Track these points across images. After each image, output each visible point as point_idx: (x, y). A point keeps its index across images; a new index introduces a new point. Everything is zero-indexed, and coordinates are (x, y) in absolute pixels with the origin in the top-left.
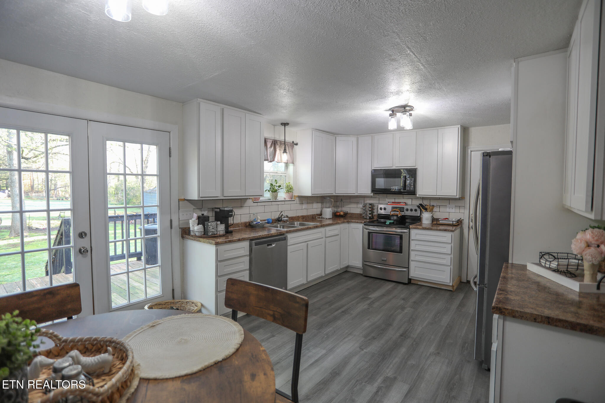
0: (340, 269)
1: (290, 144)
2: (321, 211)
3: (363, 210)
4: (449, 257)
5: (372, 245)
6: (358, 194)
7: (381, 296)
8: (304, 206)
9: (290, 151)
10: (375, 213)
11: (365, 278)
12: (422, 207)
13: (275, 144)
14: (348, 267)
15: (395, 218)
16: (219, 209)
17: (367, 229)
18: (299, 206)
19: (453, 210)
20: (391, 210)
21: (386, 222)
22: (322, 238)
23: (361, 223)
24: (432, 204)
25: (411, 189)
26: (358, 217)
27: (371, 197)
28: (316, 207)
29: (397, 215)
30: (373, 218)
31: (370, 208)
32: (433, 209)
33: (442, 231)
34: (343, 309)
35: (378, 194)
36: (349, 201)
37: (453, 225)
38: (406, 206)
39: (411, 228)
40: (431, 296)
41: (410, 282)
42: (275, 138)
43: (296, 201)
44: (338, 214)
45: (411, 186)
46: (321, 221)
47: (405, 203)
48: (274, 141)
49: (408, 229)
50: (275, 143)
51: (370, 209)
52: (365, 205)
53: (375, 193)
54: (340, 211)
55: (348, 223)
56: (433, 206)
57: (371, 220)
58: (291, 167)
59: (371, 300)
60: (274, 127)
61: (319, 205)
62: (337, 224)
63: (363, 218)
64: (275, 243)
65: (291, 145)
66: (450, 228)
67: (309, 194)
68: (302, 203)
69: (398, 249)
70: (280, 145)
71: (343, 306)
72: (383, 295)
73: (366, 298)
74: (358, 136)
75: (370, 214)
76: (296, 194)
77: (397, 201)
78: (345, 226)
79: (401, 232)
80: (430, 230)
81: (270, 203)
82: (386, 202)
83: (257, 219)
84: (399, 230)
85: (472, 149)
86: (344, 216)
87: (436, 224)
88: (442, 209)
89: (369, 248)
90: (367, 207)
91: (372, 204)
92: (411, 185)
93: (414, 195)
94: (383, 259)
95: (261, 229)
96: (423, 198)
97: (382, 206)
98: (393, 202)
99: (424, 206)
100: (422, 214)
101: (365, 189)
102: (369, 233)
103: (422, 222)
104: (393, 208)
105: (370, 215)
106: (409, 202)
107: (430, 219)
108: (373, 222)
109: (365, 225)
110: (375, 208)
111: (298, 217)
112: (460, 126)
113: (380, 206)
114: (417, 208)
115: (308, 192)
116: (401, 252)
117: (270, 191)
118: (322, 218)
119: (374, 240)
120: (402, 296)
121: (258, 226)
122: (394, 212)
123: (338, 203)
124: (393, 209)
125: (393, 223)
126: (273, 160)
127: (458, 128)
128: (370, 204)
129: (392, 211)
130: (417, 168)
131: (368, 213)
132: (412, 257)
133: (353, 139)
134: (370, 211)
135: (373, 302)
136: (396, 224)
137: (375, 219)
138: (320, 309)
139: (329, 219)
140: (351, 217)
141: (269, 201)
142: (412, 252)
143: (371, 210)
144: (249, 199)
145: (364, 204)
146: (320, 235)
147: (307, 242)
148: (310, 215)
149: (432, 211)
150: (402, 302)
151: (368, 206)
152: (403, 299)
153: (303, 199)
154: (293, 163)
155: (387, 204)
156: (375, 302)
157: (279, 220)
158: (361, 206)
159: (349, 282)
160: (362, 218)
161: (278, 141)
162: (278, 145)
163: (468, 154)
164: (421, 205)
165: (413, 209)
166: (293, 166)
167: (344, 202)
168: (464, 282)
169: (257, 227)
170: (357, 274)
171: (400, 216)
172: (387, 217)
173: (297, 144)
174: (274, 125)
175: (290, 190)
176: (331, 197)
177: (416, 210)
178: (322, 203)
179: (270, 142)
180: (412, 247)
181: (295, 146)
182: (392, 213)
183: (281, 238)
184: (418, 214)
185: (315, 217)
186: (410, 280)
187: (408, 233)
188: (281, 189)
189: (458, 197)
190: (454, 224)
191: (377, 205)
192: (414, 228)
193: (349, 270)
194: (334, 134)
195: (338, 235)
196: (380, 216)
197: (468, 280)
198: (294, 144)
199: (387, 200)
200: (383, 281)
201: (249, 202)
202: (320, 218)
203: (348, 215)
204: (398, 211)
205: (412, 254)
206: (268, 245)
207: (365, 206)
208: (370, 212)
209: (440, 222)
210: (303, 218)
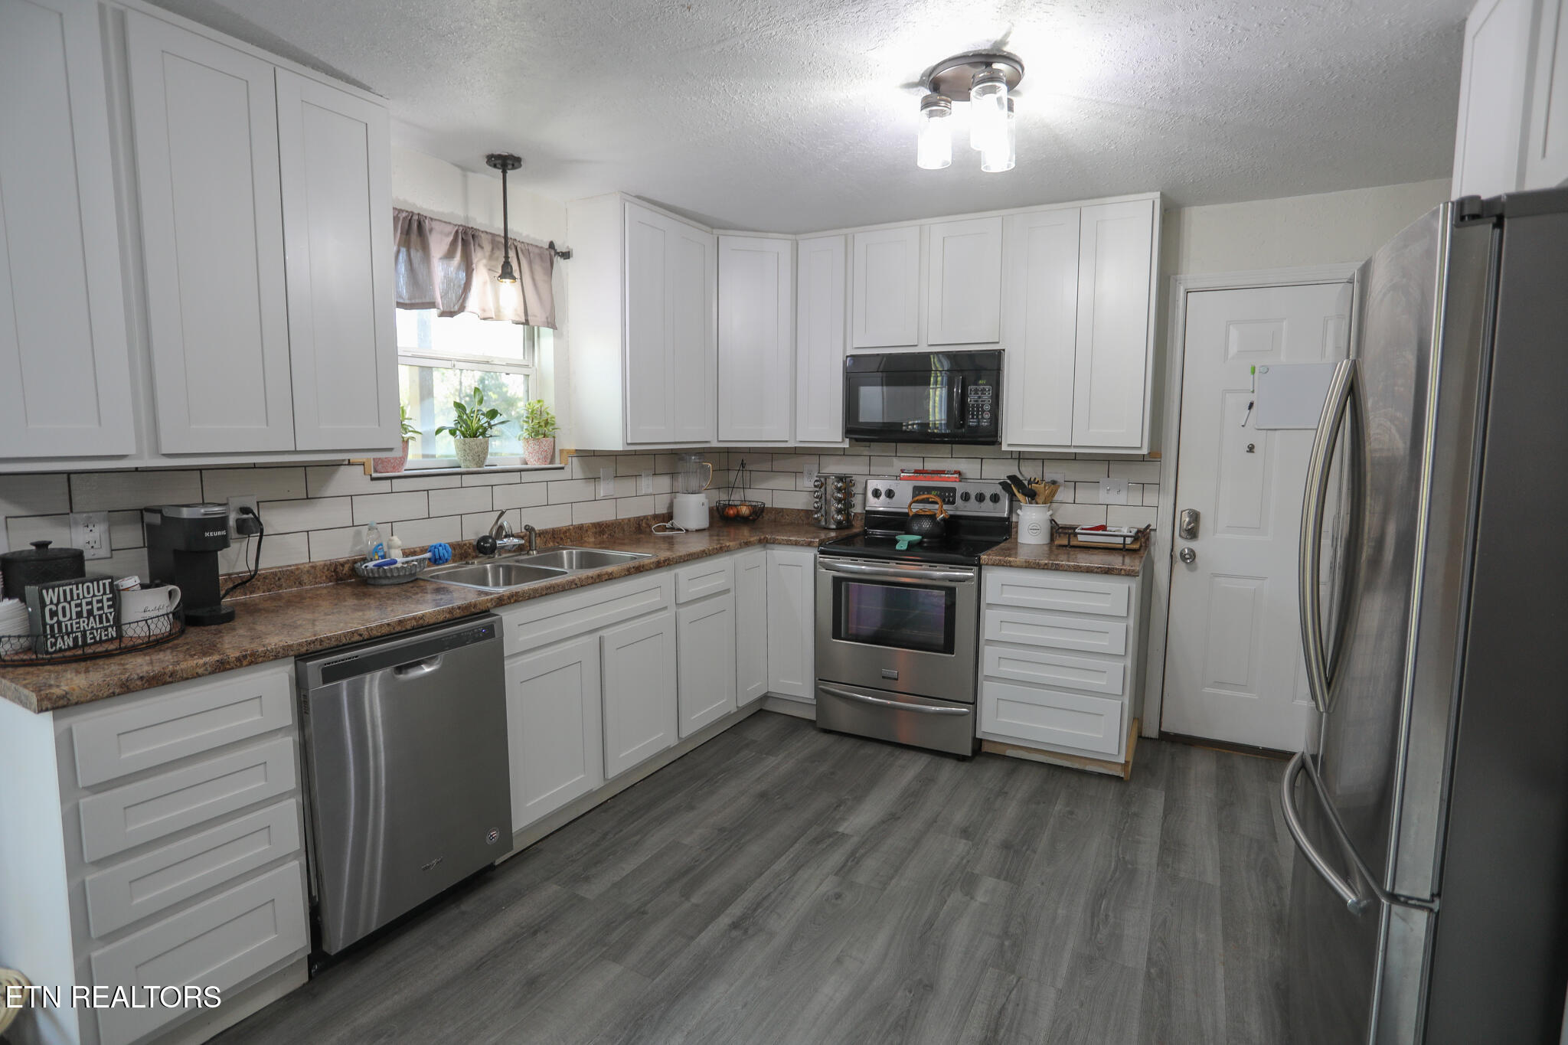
0: (736, 710)
1: (537, 251)
2: (671, 506)
3: (817, 497)
4: (1119, 665)
5: (847, 622)
6: (796, 441)
7: (883, 822)
8: (604, 488)
9: (537, 278)
10: (858, 509)
11: (825, 740)
12: (1018, 489)
13: (465, 243)
14: (766, 697)
15: (926, 525)
16: (159, 516)
17: (828, 568)
18: (585, 490)
19: (1122, 498)
20: (910, 500)
21: (897, 542)
22: (665, 608)
23: (809, 544)
24: (1049, 477)
25: (985, 423)
26: (800, 521)
27: (844, 453)
28: (650, 491)
29: (932, 517)
30: (850, 525)
31: (839, 490)
32: (1053, 494)
33: (1097, 573)
34: (735, 910)
35: (867, 444)
36: (767, 466)
37: (1123, 550)
38: (962, 484)
39: (987, 564)
40: (1059, 807)
41: (980, 751)
42: (467, 218)
43: (568, 469)
44: (731, 512)
45: (982, 414)
46: (670, 541)
47: (959, 473)
48: (465, 233)
49: (976, 569)
50: (466, 239)
51: (839, 495)
52: (823, 480)
53: (857, 440)
54: (738, 503)
55: (764, 547)
56: (1054, 482)
57: (845, 533)
58: (547, 340)
59: (847, 847)
60: (465, 176)
61: (663, 483)
62: (721, 550)
63: (817, 526)
64: (442, 655)
65: (541, 256)
66: (1116, 561)
67: (616, 444)
68: (596, 479)
69: (940, 637)
70: (493, 249)
71: (738, 890)
72: (892, 818)
73: (830, 836)
74: (798, 237)
75: (839, 511)
76: (568, 442)
77: (930, 465)
78: (754, 556)
79: (952, 580)
80: (1051, 569)
81: (455, 481)
82: (896, 471)
83: (390, 547)
84: (940, 573)
85: (1191, 286)
86: (754, 520)
87: (1065, 546)
88: (1083, 495)
89: (837, 634)
90: (830, 488)
91: (846, 478)
92: (983, 411)
93: (991, 447)
94: (886, 672)
95: (395, 590)
96: (1020, 457)
97: (882, 485)
98: (916, 472)
99: (1026, 483)
100: (1019, 511)
101: (826, 428)
102: (837, 582)
103: (1016, 538)
104: (917, 490)
105: (839, 517)
106: (969, 468)
107: (1046, 528)
108: (848, 541)
109: (822, 552)
110: (858, 489)
111: (580, 527)
112: (1158, 194)
113: (873, 484)
114: (999, 490)
115: (613, 440)
116: (948, 647)
117: (458, 432)
118: (672, 529)
119: (853, 606)
120: (959, 817)
121: (387, 577)
122: (921, 506)
123: (732, 475)
124: (919, 494)
125: (920, 543)
126: (462, 309)
127: (1154, 202)
128: (840, 478)
129: (914, 502)
130: (1004, 350)
131: (833, 508)
132: (988, 666)
133: (779, 247)
134: (839, 501)
135: (854, 859)
136: (930, 549)
137: (856, 530)
138: (644, 913)
139: (697, 531)
140: (775, 521)
141: (453, 472)
142: (986, 647)
143: (844, 499)
144: (350, 463)
145: (820, 477)
146: (653, 600)
147: (600, 633)
148: (629, 520)
149: (1049, 500)
150: (962, 846)
151: (832, 485)
152: (965, 833)
153: (597, 463)
154: (552, 324)
155: (898, 478)
156: (863, 855)
157: (484, 548)
158: (808, 483)
159: (771, 761)
160: (813, 525)
161: (483, 235)
162: (482, 248)
163: (1175, 301)
164: (1013, 478)
165: (986, 494)
166: (554, 336)
167: (750, 471)
168: (1151, 739)
169: (384, 582)
170: (796, 724)
171: (944, 519)
172: (898, 522)
173: (566, 255)
174: (465, 168)
175: (541, 428)
176: (704, 453)
177: (995, 498)
178: (673, 474)
179: (448, 235)
180: (988, 631)
181: (559, 262)
182: (916, 508)
183: (472, 629)
184: (1002, 510)
185: (650, 526)
186: (978, 743)
187: (974, 583)
188: (503, 423)
189: (1145, 451)
190: (1127, 547)
191: (862, 479)
192: (997, 565)
193: (769, 706)
194: (713, 228)
195: (727, 591)
196: (874, 519)
197: (1162, 729)
198: (557, 253)
199: (898, 464)
200: (888, 749)
201: (350, 479)
202: (665, 529)
203: (764, 514)
204: (935, 503)
205: (988, 654)
206: (400, 670)
207: (821, 484)
208: (840, 506)
209: (1081, 538)
210: (602, 532)
